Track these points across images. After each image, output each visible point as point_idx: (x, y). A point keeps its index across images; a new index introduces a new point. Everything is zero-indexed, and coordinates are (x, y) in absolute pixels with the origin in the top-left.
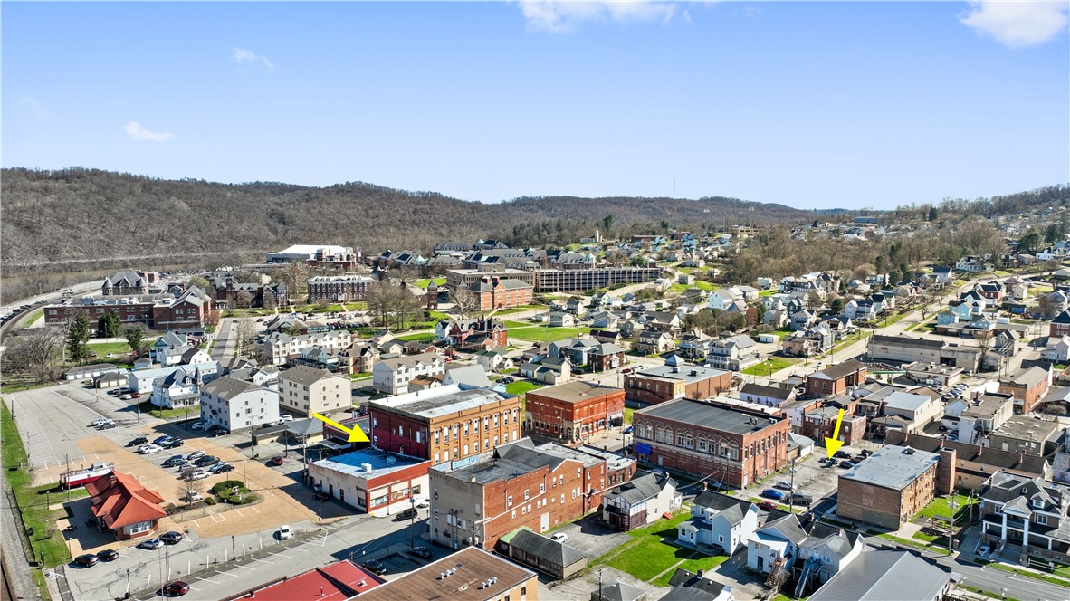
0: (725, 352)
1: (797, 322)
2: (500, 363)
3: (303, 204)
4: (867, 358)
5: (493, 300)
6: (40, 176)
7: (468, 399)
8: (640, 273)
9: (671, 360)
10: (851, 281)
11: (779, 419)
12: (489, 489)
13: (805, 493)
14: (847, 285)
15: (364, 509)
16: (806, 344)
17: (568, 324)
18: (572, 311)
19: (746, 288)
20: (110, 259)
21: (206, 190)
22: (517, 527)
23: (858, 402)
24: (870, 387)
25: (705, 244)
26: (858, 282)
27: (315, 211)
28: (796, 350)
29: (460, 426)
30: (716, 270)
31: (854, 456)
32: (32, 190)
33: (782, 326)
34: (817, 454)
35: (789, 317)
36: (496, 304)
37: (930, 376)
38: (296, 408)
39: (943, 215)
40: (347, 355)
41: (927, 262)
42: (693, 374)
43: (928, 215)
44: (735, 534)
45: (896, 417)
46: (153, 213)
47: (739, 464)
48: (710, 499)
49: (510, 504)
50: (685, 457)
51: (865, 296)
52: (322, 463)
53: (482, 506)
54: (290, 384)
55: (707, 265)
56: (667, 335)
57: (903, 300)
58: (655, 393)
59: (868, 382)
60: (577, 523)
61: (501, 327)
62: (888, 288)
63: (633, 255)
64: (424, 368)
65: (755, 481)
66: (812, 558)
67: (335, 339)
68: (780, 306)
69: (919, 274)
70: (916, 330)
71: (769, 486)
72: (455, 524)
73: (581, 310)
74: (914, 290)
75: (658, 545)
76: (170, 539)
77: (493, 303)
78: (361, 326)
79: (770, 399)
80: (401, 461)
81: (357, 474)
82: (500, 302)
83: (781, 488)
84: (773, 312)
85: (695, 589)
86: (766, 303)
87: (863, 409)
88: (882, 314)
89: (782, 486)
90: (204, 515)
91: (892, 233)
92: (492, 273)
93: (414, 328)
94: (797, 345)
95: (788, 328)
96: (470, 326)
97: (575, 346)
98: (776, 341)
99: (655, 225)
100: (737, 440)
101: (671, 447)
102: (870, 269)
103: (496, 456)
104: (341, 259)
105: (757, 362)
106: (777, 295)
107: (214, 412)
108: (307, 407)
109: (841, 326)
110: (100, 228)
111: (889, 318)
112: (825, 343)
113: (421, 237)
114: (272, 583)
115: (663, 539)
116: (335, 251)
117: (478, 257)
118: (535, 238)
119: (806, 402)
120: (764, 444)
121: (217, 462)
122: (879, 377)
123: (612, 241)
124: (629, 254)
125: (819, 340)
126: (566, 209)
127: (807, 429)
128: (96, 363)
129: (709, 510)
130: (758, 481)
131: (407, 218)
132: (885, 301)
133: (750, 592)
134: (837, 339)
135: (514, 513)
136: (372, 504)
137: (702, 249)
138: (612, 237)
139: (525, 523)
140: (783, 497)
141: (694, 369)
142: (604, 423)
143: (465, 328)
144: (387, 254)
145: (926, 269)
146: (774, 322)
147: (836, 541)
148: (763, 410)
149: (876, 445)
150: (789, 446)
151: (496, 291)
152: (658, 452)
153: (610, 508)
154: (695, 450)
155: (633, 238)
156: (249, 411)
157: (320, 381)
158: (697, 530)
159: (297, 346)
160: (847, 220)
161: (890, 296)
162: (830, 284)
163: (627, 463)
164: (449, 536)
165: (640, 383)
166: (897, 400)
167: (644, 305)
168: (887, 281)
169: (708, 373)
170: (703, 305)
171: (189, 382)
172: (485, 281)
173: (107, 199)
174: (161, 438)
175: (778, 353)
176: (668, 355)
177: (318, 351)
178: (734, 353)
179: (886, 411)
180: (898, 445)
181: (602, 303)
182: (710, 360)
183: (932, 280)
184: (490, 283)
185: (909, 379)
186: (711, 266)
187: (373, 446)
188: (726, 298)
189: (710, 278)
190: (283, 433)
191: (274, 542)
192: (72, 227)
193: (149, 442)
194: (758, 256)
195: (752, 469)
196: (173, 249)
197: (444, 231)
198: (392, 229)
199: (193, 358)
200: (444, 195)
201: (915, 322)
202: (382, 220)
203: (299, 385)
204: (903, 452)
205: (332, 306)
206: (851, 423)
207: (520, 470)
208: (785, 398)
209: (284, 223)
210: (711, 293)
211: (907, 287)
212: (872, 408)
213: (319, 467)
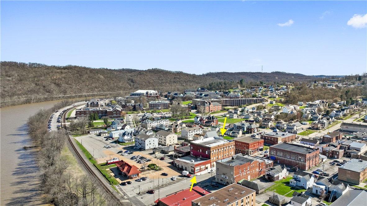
0: (292, 128)
1: (315, 118)
2: (219, 130)
3: (139, 76)
4: (341, 130)
5: (209, 109)
6: (59, 68)
7: (219, 142)
8: (256, 100)
9: (275, 130)
10: (332, 103)
11: (316, 150)
12: (235, 168)
13: (326, 172)
14: (331, 105)
15: (194, 173)
16: (319, 125)
17: (235, 117)
18: (236, 113)
19: (295, 106)
20: (81, 94)
21: (109, 72)
22: (242, 179)
23: (340, 145)
24: (344, 140)
25: (277, 90)
26: (335, 104)
27: (143, 78)
28: (316, 127)
29: (218, 150)
30: (283, 99)
31: (341, 162)
32: (58, 73)
33: (309, 119)
34: (328, 161)
35: (312, 116)
36: (210, 111)
37: (364, 137)
38: (161, 143)
39: (364, 79)
40: (172, 127)
41: (360, 97)
42: (283, 135)
43: (358, 78)
44: (308, 183)
45: (354, 150)
46: (93, 79)
47: (305, 163)
48: (299, 173)
49: (240, 172)
50: (287, 161)
51: (337, 109)
52: (178, 159)
53: (233, 172)
54: (160, 136)
55: (279, 97)
56: (271, 122)
57: (352, 110)
58: (271, 141)
59: (343, 139)
60: (258, 179)
61: (216, 119)
62: (345, 106)
63: (253, 94)
64: (197, 132)
65: (309, 169)
66: (333, 191)
67: (165, 122)
68: (308, 112)
69: (357, 101)
70: (357, 121)
71: (315, 170)
72: (224, 177)
73: (239, 113)
74: (356, 107)
75: (284, 186)
76: (144, 179)
77: (209, 110)
78: (169, 117)
79: (311, 143)
80: (202, 160)
81: (191, 163)
82: (211, 110)
83: (318, 171)
84: (306, 114)
85: (301, 197)
86: (303, 111)
87: (342, 147)
88: (345, 115)
89: (319, 170)
90: (149, 173)
91: (345, 86)
92: (207, 100)
93: (186, 118)
94: (316, 126)
95: (311, 120)
96: (206, 118)
97: (242, 125)
98: (308, 124)
99: (258, 83)
100: (304, 156)
101: (282, 158)
102: (339, 100)
103: (233, 158)
104: (154, 95)
105: (303, 131)
106: (307, 108)
107: (140, 144)
108: (165, 143)
109: (330, 119)
110: (78, 85)
111: (347, 116)
112: (325, 125)
113: (177, 87)
114: (180, 191)
115: (285, 184)
116: (152, 92)
117: (201, 94)
118: (217, 87)
119: (323, 145)
120: (312, 157)
121: (145, 158)
122: (346, 137)
123: (244, 89)
124: (251, 93)
125: (323, 124)
126: (225, 77)
127: (324, 153)
128: (95, 128)
129: (299, 176)
130: (311, 169)
131: (172, 80)
132: (345, 111)
133: (315, 200)
134: (329, 123)
135: (241, 175)
136: (196, 171)
137: (276, 91)
138: (244, 87)
139: (244, 178)
140: (320, 174)
141: (284, 133)
142: (258, 150)
143: (205, 119)
144: (169, 93)
145: (359, 99)
146: (307, 117)
147: (341, 186)
148: (309, 147)
149: (348, 159)
150: (319, 158)
151: (210, 106)
152: (278, 159)
153: (267, 175)
154: (290, 159)
155: (251, 88)
156: (150, 144)
157: (169, 135)
158: (296, 182)
159: (155, 124)
160: (327, 80)
161: (347, 109)
162: (325, 104)
163: (271, 162)
164: (222, 181)
165: (267, 138)
166: (354, 144)
167: (261, 111)
168: (345, 103)
169: (287, 135)
170: (281, 111)
171: (130, 135)
172: (207, 103)
173: (80, 75)
174: (126, 151)
175: (310, 128)
176: (273, 128)
177: (162, 125)
178: (295, 128)
179: (350, 148)
180: (357, 159)
181: (245, 110)
182: (287, 130)
183: (362, 103)
184: (208, 103)
185: (356, 138)
186: (280, 98)
187: (191, 155)
188: (289, 109)
189: (281, 101)
190: (161, 150)
191: (172, 181)
192: (70, 84)
193: (123, 152)
194: (298, 94)
195: (309, 165)
196: (100, 91)
197: (184, 85)
198: (167, 84)
199: (126, 127)
200: (184, 72)
201: (357, 118)
202: (164, 81)
203: (162, 136)
204: (359, 161)
205: (158, 111)
206: (339, 152)
207: (242, 163)
208: (316, 143)
209: (133, 82)
210: (283, 107)
211: (353, 106)
212: (345, 147)
213: (178, 161)
